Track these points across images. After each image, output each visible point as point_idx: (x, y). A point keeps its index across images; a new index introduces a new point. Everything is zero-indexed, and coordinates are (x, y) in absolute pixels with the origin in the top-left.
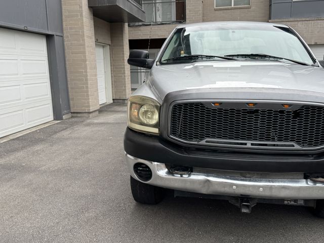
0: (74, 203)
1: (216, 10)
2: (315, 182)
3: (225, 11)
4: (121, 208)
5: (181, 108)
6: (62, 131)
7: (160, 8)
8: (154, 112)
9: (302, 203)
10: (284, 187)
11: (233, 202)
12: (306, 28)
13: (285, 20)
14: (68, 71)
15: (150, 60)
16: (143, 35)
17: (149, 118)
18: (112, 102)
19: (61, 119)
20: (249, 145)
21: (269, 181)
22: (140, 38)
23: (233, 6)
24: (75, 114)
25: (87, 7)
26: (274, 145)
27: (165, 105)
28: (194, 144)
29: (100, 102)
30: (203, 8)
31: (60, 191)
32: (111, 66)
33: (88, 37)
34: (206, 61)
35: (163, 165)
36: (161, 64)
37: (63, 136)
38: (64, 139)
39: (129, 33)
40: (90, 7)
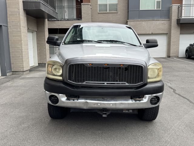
0: (16, 120)
1: (99, 13)
2: (136, 100)
3: (104, 14)
4: (42, 122)
5: (73, 66)
6: (6, 82)
7: (67, 11)
8: (60, 69)
9: (131, 111)
10: (121, 103)
11: (99, 112)
12: (147, 25)
13: (136, 20)
14: (10, 47)
15: (59, 41)
16: (57, 26)
17: (57, 72)
18: (38, 65)
19: (6, 75)
20: (106, 84)
21: (115, 101)
22: (55, 28)
23: (108, 11)
24: (14, 72)
25: (23, 10)
26: (118, 84)
27: (65, 65)
28: (80, 84)
29: (30, 65)
30: (92, 12)
31: (7, 114)
32: (37, 44)
33: (23, 27)
34: (88, 43)
35: (64, 96)
36: (65, 44)
37: (8, 85)
38: (8, 87)
39: (48, 25)
40: (24, 10)
